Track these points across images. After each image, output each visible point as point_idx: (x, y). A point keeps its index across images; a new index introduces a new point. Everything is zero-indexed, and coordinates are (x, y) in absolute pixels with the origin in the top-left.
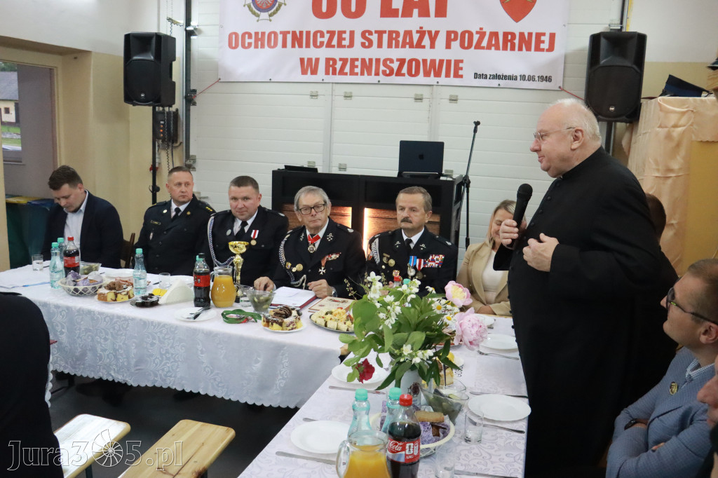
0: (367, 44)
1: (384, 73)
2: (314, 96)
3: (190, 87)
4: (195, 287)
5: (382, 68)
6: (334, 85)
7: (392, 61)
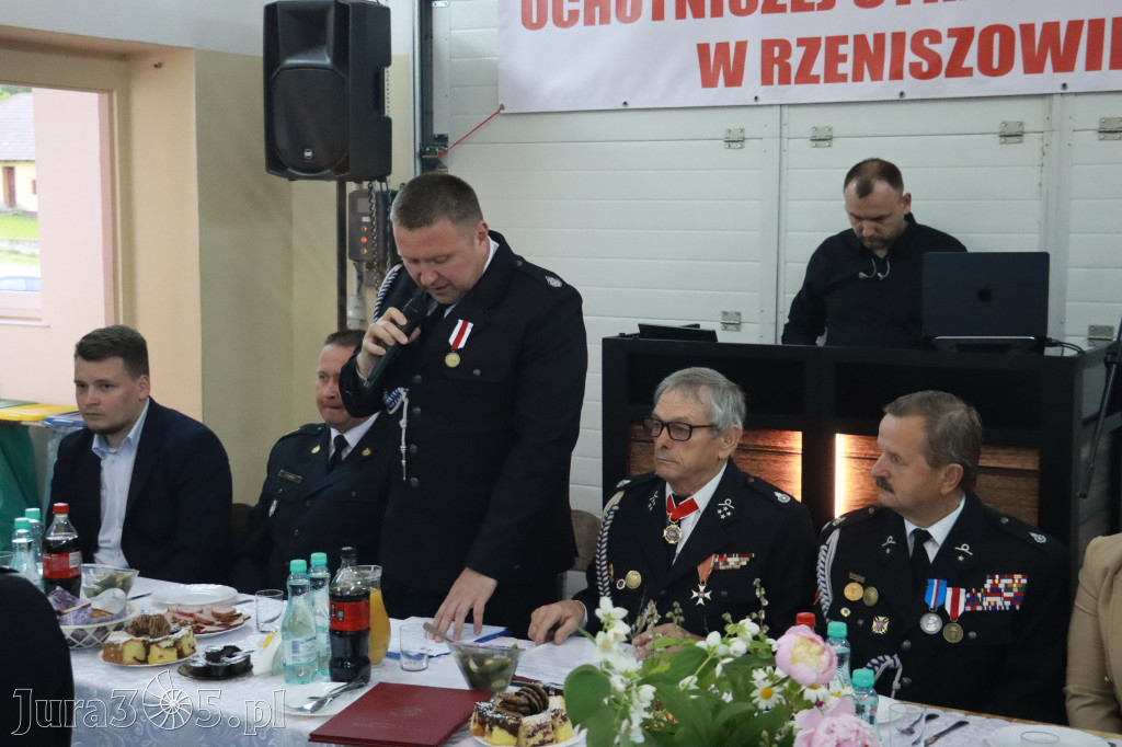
1: (915, 70)
2: (735, 141)
3: (432, 129)
4: (333, 632)
5: (910, 57)
6: (785, 110)
7: (936, 37)
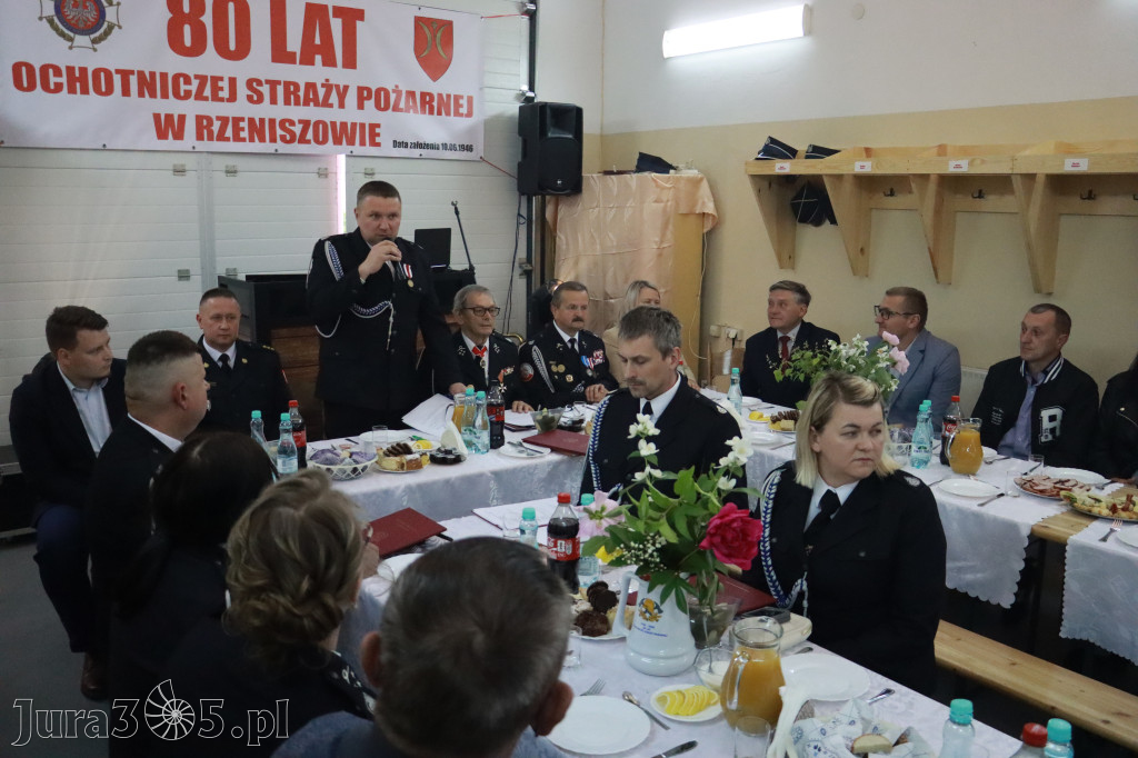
0: (255, 98)
1: (283, 139)
2: (179, 171)
5: (279, 132)
6: (210, 155)
7: (292, 123)
